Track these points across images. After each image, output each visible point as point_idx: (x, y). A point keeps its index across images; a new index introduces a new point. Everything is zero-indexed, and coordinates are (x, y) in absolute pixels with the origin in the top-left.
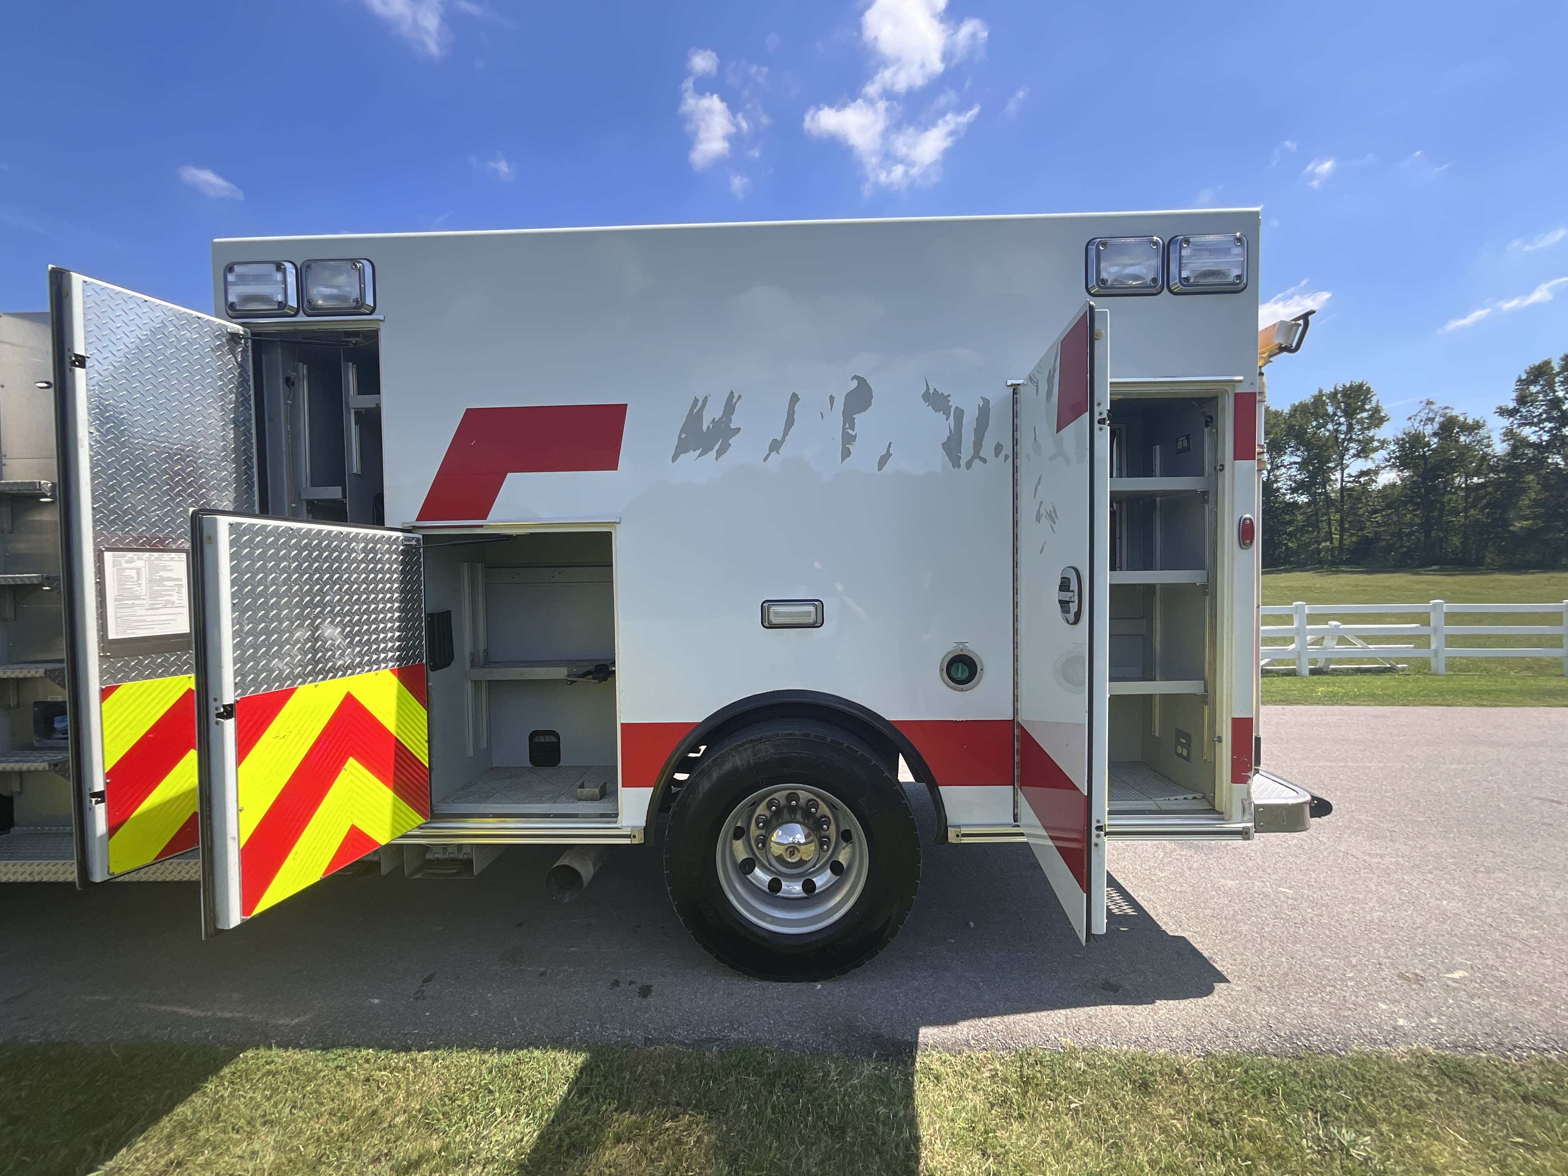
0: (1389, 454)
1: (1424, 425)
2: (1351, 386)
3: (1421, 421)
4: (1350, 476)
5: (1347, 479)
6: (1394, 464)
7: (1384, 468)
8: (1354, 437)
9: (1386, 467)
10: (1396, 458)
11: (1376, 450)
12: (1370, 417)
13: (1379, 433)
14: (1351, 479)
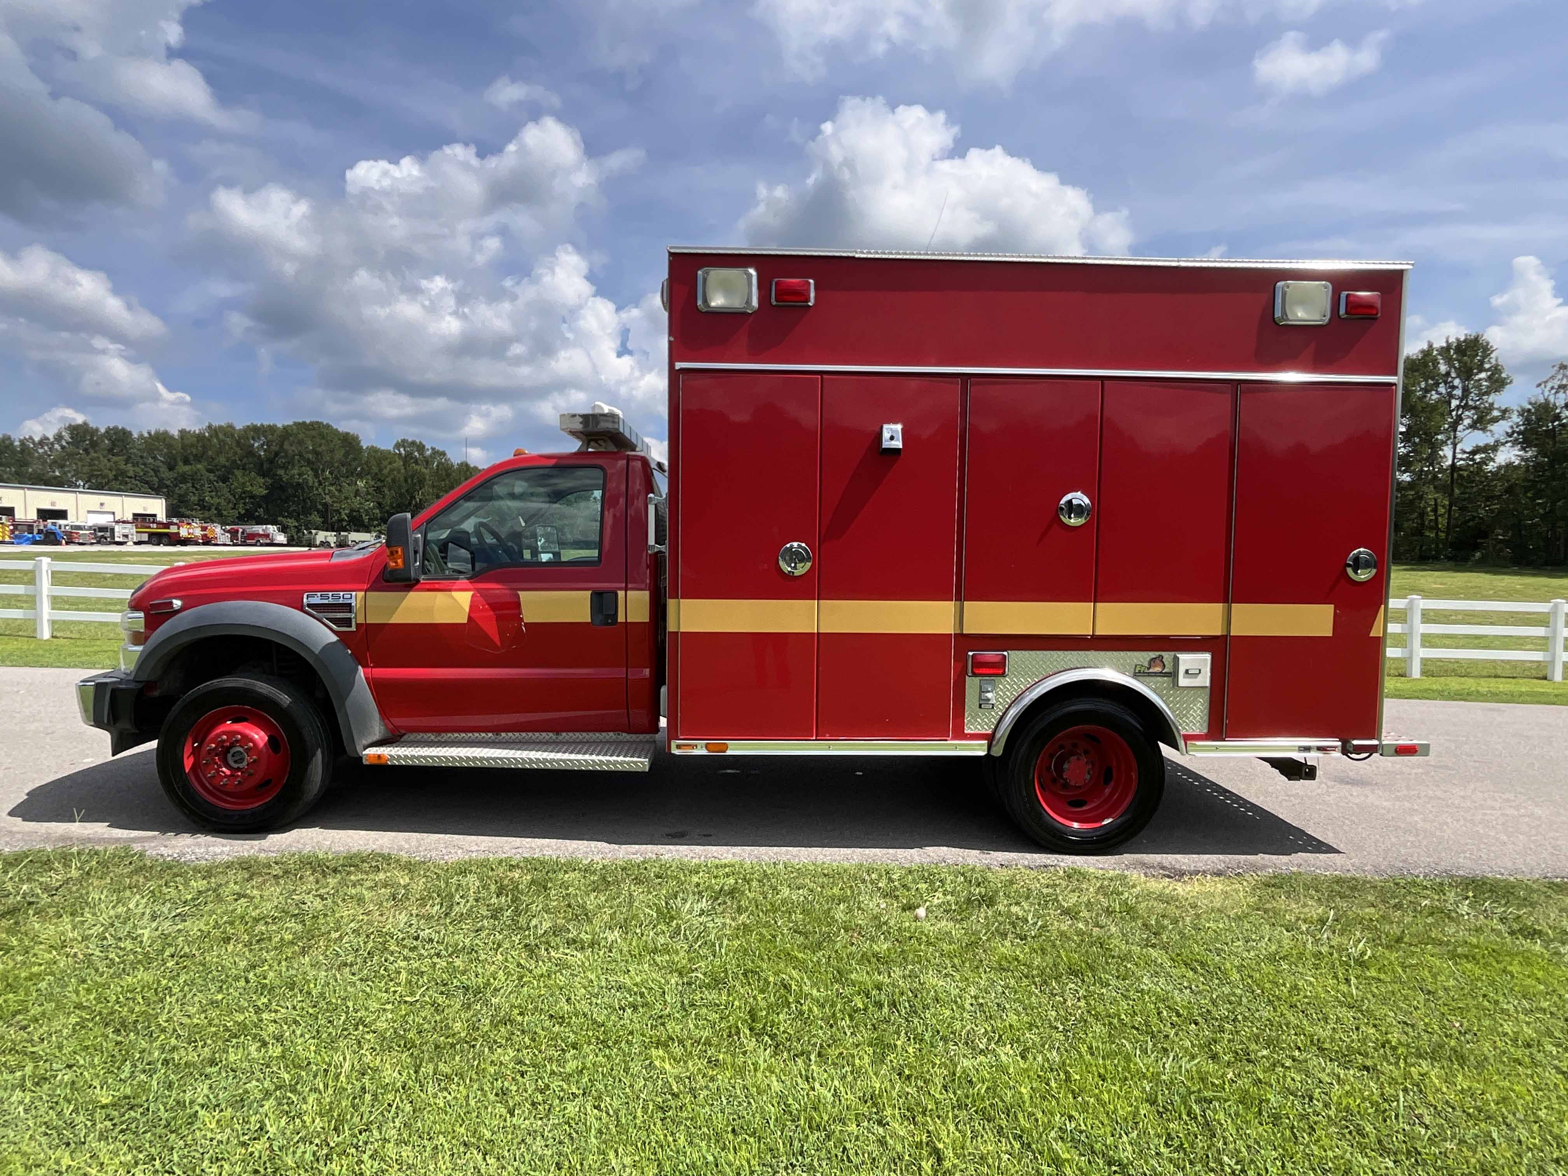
0: (1512, 427)
1: (1556, 393)
2: (1465, 341)
3: (1552, 388)
4: (1464, 452)
5: (1459, 456)
6: (1516, 440)
7: (1503, 444)
8: (1470, 403)
9: (1507, 442)
10: (1519, 433)
11: (1495, 420)
12: (1489, 378)
13: (1499, 400)
14: (1465, 456)
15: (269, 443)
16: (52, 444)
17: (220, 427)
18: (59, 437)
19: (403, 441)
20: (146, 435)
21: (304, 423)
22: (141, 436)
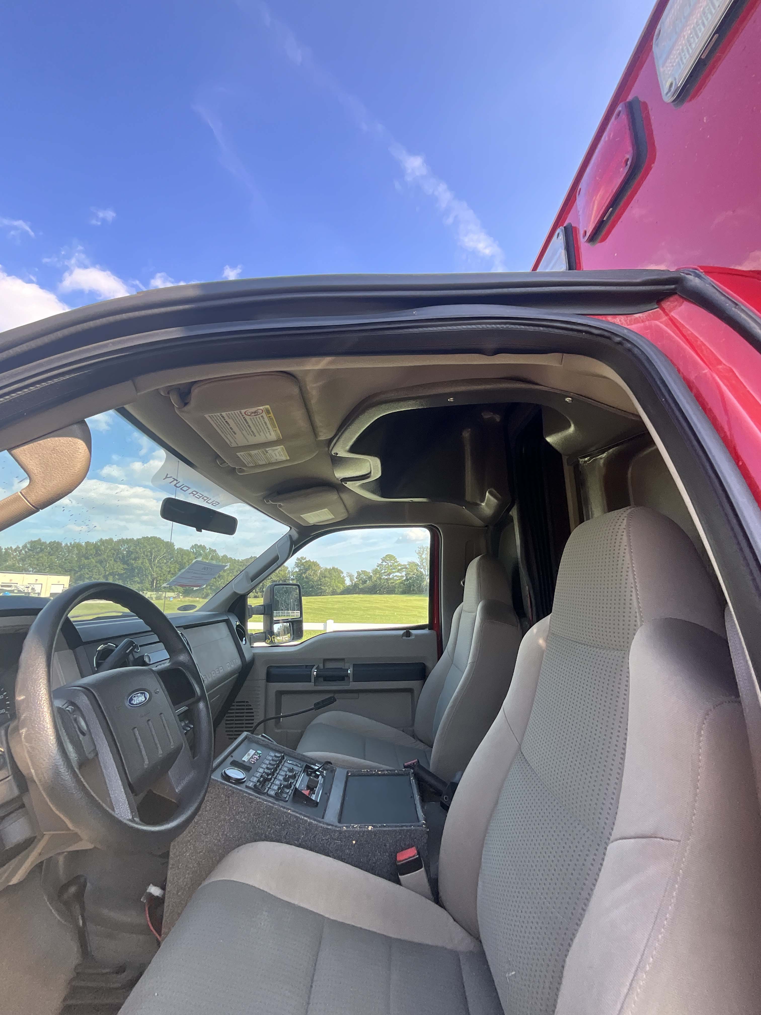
15: (129, 547)
16: (21, 551)
17: (106, 540)
18: (25, 546)
19: (196, 545)
20: (69, 545)
21: (147, 537)
22: (66, 545)
